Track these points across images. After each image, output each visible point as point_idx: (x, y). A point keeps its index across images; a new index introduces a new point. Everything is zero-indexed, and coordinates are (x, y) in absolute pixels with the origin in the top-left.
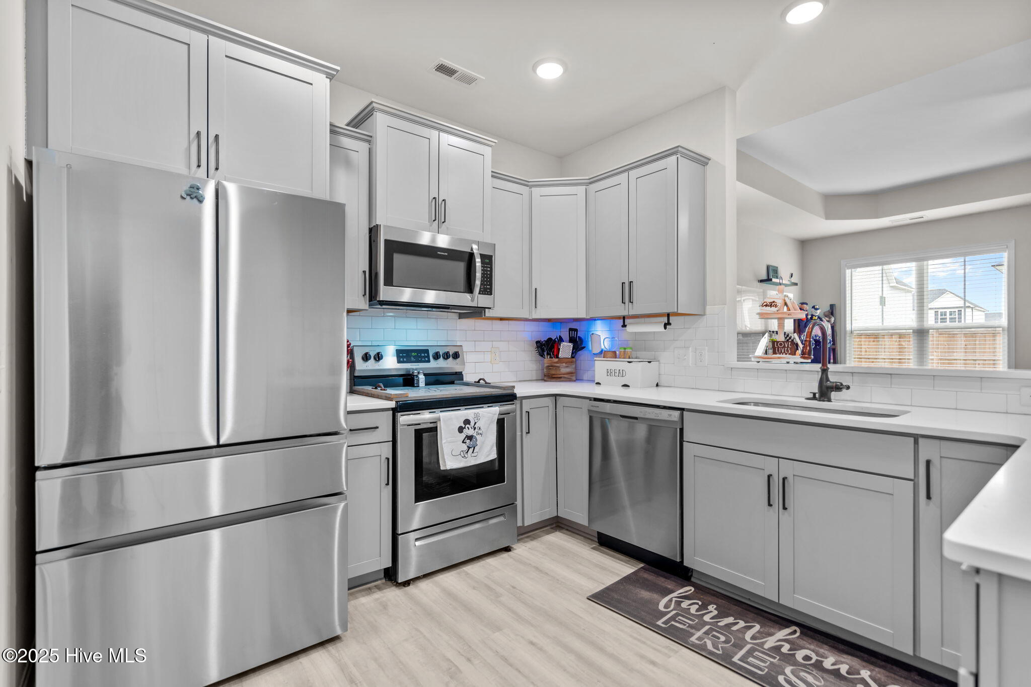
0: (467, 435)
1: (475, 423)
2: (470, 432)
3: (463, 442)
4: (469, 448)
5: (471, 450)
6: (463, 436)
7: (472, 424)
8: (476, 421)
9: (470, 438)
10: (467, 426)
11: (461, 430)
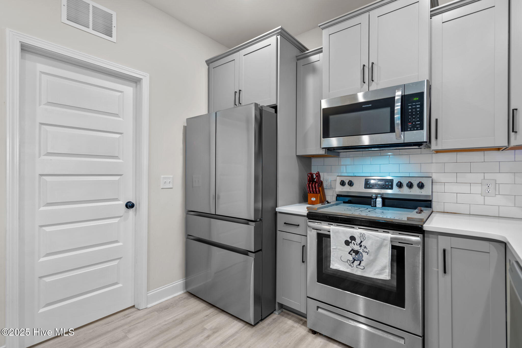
0: (353, 249)
1: (361, 242)
2: (356, 248)
3: (349, 253)
4: (354, 260)
5: (356, 263)
6: (349, 248)
7: (358, 241)
8: (362, 240)
9: (357, 252)
10: (353, 241)
11: (347, 243)
